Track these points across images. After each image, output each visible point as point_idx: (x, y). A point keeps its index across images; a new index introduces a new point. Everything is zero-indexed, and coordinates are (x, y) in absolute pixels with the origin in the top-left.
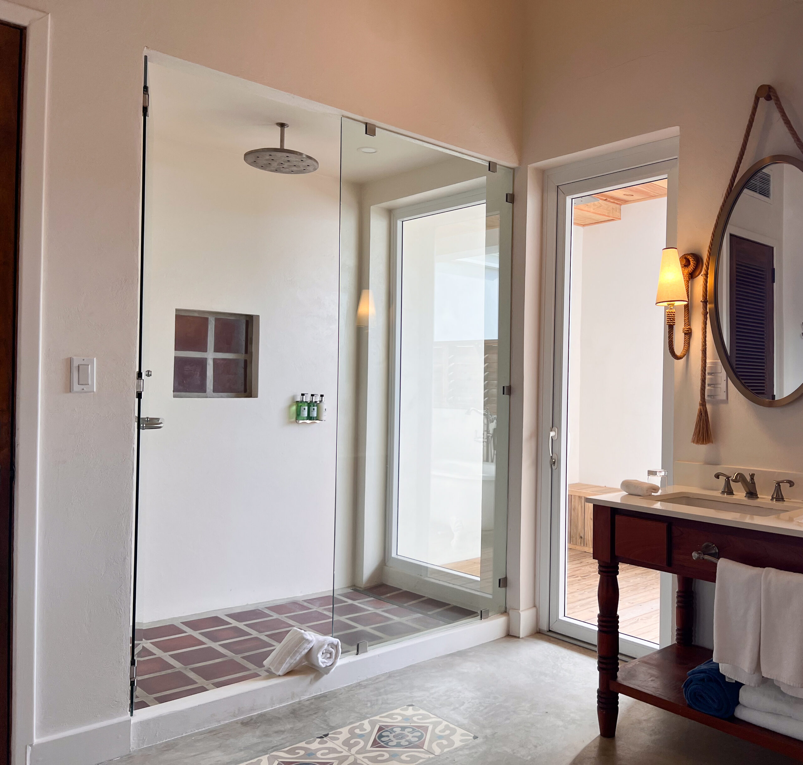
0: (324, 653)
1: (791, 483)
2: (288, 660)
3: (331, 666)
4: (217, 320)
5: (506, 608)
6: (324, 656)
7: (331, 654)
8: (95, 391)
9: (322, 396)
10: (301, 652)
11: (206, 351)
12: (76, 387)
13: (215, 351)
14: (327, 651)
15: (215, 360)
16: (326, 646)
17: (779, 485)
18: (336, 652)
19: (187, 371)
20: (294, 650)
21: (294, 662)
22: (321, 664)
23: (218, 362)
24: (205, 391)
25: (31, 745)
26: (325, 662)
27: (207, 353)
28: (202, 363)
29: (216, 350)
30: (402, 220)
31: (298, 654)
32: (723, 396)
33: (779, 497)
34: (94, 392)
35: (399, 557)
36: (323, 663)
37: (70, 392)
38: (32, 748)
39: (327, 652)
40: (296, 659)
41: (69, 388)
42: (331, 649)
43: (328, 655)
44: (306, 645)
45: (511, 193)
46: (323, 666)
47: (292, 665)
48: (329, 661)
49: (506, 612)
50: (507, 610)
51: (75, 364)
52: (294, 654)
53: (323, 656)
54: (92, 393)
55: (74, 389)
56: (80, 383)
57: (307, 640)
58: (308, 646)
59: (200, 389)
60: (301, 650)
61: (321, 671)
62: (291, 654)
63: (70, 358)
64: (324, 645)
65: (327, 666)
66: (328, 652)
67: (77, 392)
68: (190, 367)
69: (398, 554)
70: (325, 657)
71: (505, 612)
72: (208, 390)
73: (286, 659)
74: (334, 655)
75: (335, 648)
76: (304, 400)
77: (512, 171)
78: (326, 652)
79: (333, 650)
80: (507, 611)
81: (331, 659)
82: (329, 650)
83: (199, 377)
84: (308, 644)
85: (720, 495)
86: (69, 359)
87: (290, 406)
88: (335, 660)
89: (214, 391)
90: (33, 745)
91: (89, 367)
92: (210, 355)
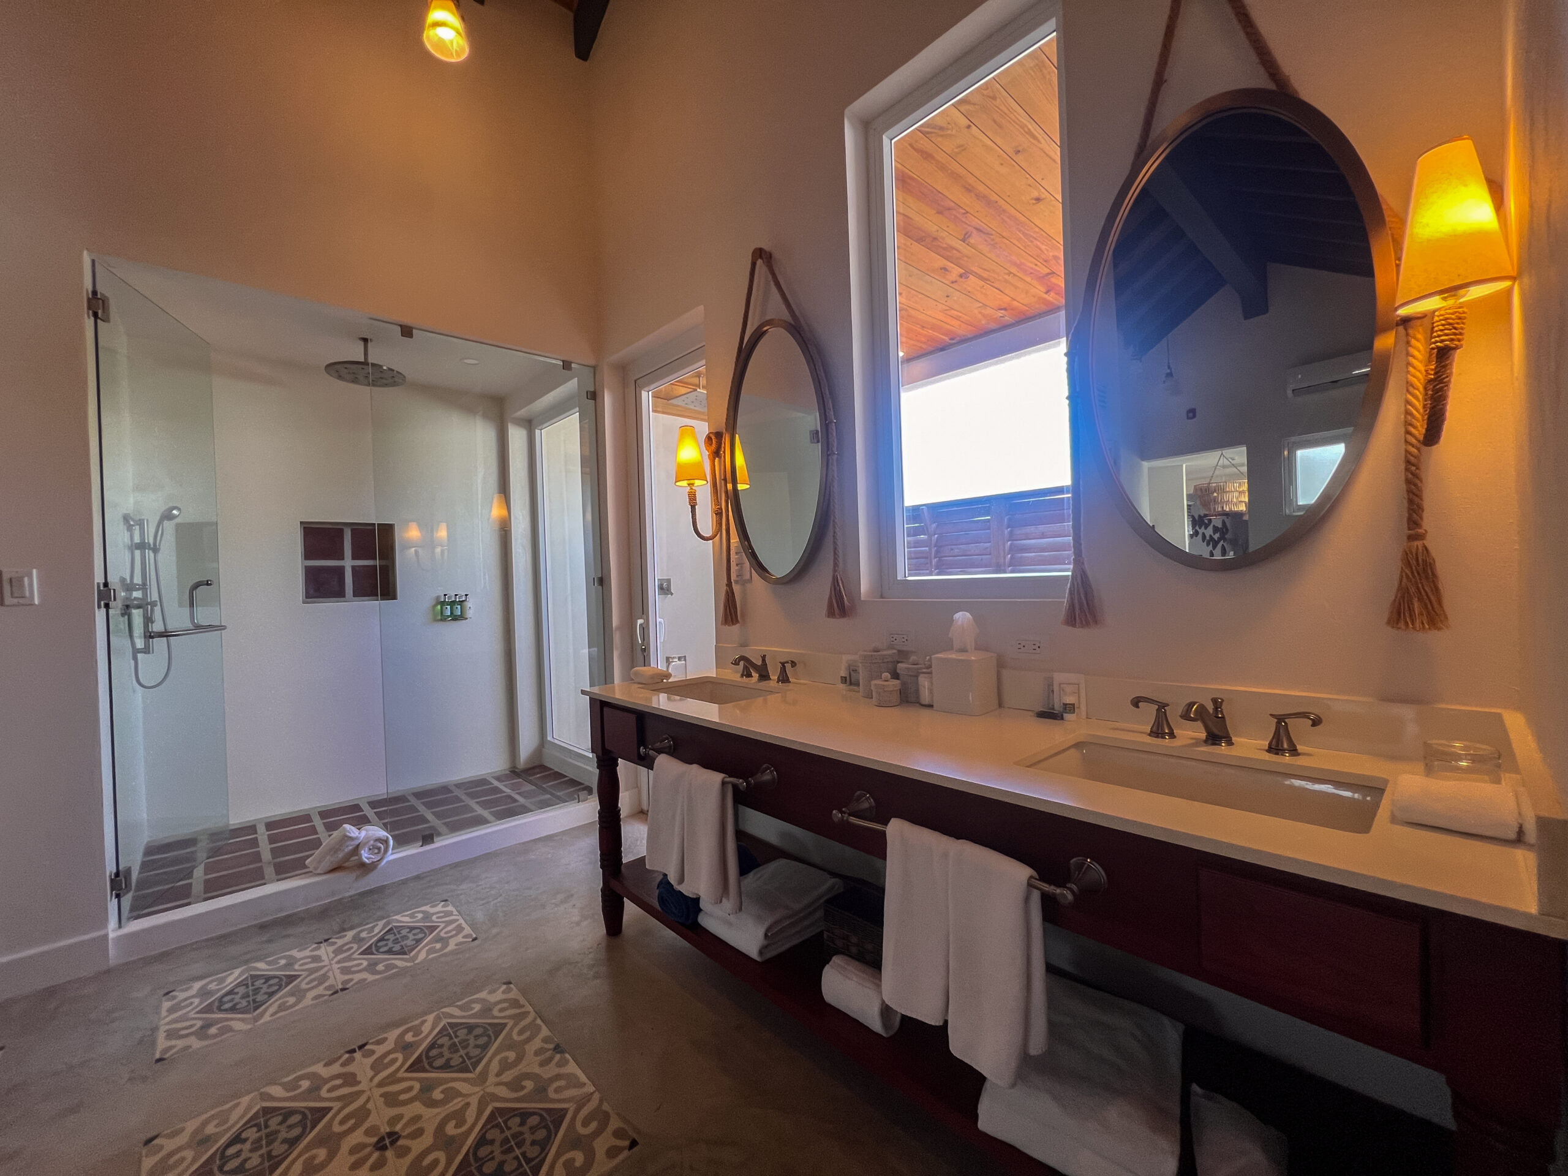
0: (370, 849)
1: (793, 664)
2: (331, 858)
3: (380, 862)
4: (352, 530)
6: (371, 851)
7: (379, 849)
8: (36, 602)
9: (466, 595)
11: (343, 559)
12: (9, 601)
13: (352, 559)
15: (353, 568)
16: (373, 841)
17: (784, 666)
18: (385, 846)
19: (323, 580)
20: (337, 848)
21: (337, 860)
22: (366, 860)
23: (357, 568)
24: (344, 596)
26: (371, 858)
27: (344, 561)
28: (340, 571)
29: (354, 558)
30: (540, 428)
31: (342, 852)
32: (747, 577)
33: (784, 679)
34: (35, 604)
35: (556, 742)
36: (368, 858)
39: (375, 847)
40: (340, 856)
42: (379, 844)
43: (376, 851)
45: (592, 390)
46: (369, 862)
47: (335, 862)
48: (376, 856)
51: (6, 577)
52: (338, 853)
53: (368, 852)
55: (6, 602)
56: (15, 596)
57: (351, 838)
58: (352, 843)
59: (338, 593)
60: (344, 849)
61: (367, 868)
62: (332, 852)
64: (369, 841)
65: (373, 862)
67: (12, 606)
68: (326, 576)
69: (553, 737)
72: (347, 595)
73: (327, 859)
74: (383, 850)
75: (384, 842)
76: (447, 600)
77: (592, 370)
78: (372, 848)
79: (382, 846)
81: (379, 854)
83: (337, 584)
85: (739, 679)
87: (435, 606)
88: (384, 855)
89: (354, 595)
91: (26, 579)
92: (348, 563)
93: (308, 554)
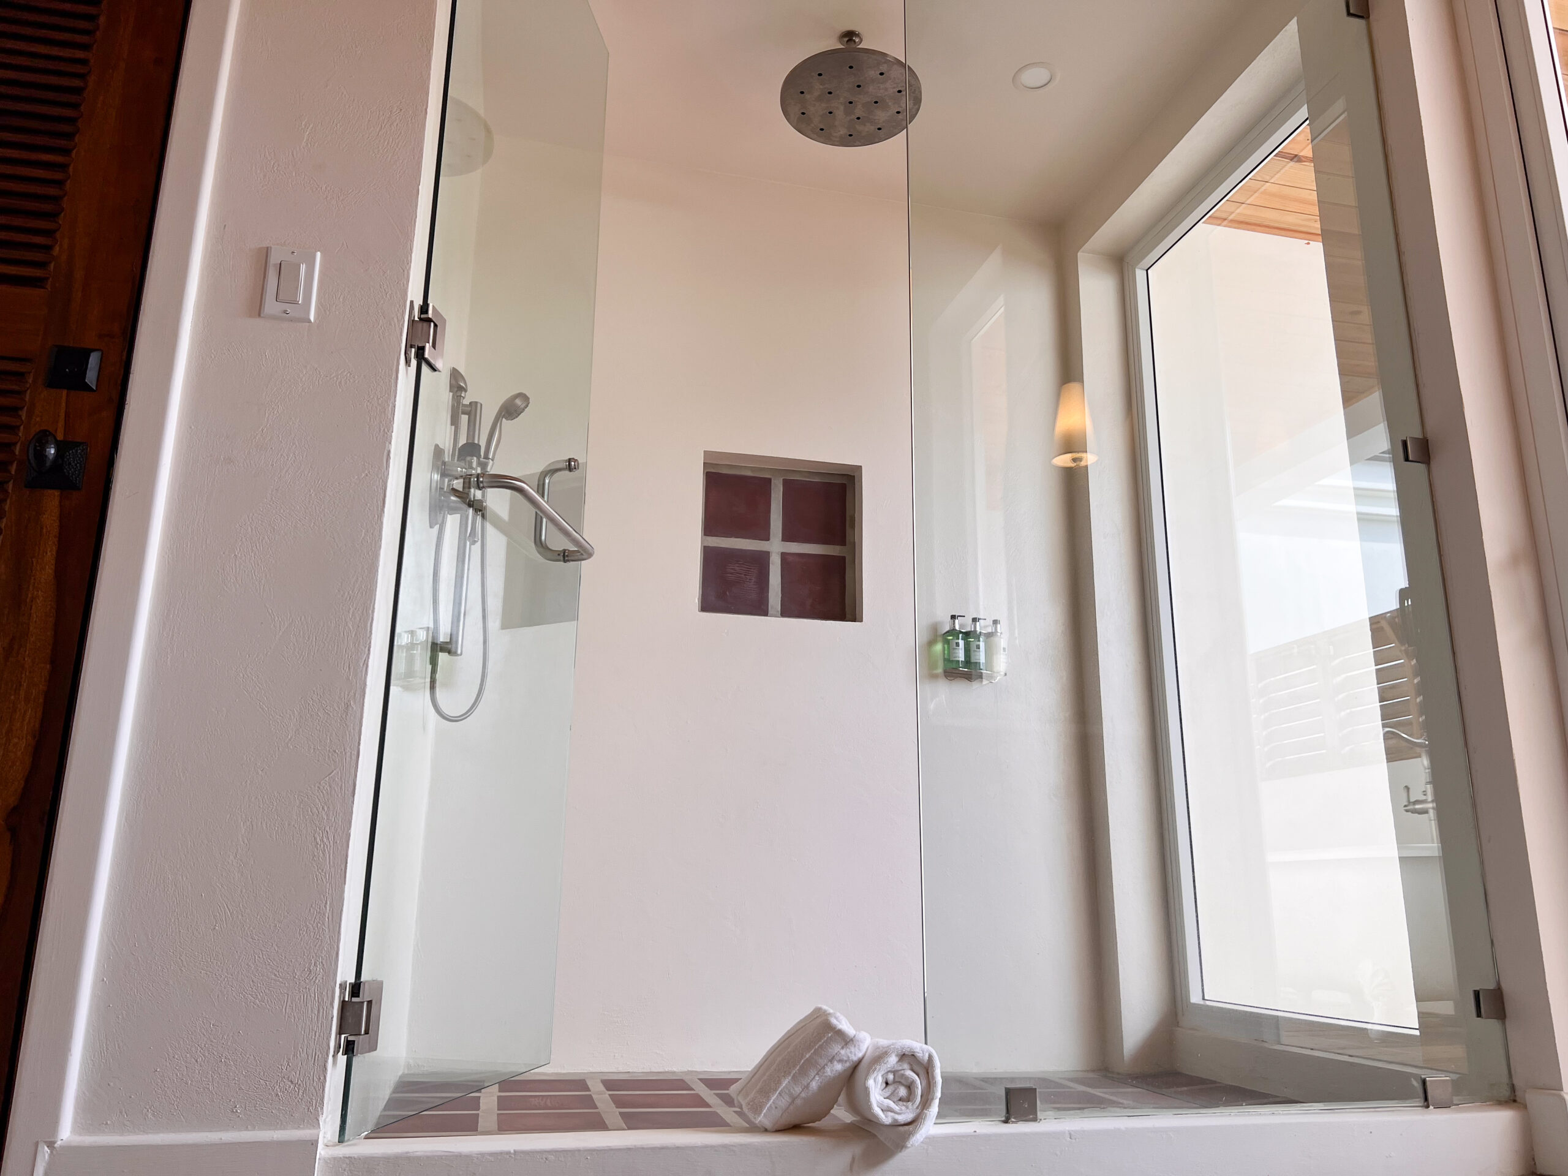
0: (891, 1084)
2: (785, 1083)
3: (911, 1128)
4: (787, 483)
5: (1513, 1088)
7: (910, 1087)
8: (312, 318)
9: (995, 622)
10: (824, 1068)
11: (768, 539)
12: (271, 306)
13: (782, 541)
14: (897, 1080)
15: (784, 556)
16: (893, 1060)
18: (924, 1083)
19: (731, 574)
20: (803, 1056)
21: (803, 1095)
22: (877, 1110)
23: (790, 559)
24: (765, 610)
25: (51, 1145)
26: (892, 1111)
27: (768, 542)
28: (761, 561)
29: (787, 537)
30: (1144, 265)
31: (812, 1073)
34: (309, 321)
35: (1208, 1003)
36: (885, 1110)
37: (259, 315)
38: (52, 1152)
40: (808, 1084)
41: (257, 309)
42: (910, 1073)
43: (902, 1092)
44: (836, 1048)
46: (886, 1119)
47: (799, 1102)
48: (903, 1108)
49: (1515, 1101)
50: (1518, 1093)
51: (274, 260)
52: (803, 1072)
53: (887, 1089)
54: (308, 324)
55: (266, 309)
56: (281, 297)
57: (840, 1033)
58: (843, 1052)
59: (756, 608)
60: (822, 1062)
61: (882, 1138)
62: (794, 1067)
63: (268, 248)
66: (903, 1081)
67: (274, 318)
68: (738, 566)
69: (1206, 998)
70: (892, 1094)
71: (1511, 1099)
72: (770, 609)
73: (779, 1082)
74: (919, 1092)
75: (922, 1072)
76: (957, 628)
78: (894, 1082)
79: (918, 1083)
80: (1518, 1099)
81: (910, 1104)
82: (903, 1075)
83: (755, 586)
84: (843, 1048)
86: (265, 251)
87: (931, 643)
88: (922, 1110)
89: (782, 611)
90: (56, 1145)
91: (303, 268)
92: (776, 547)
93: (711, 526)
